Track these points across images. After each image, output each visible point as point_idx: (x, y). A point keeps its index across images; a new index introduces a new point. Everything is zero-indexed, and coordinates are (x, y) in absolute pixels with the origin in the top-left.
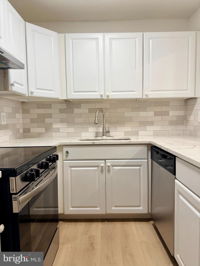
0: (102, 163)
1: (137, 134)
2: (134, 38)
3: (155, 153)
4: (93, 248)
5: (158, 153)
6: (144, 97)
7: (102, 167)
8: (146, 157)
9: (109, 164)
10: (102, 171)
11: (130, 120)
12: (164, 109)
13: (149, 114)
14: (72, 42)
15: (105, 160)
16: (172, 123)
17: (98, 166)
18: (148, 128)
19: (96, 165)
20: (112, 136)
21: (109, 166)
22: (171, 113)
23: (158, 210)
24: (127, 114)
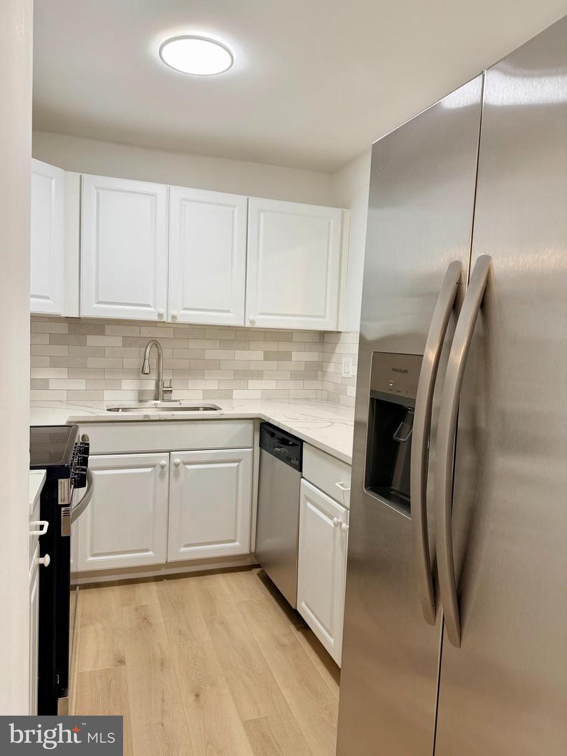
0: (163, 459)
1: (228, 395)
2: (231, 206)
3: (267, 436)
4: (150, 624)
5: (273, 435)
6: (248, 325)
7: (163, 467)
8: (251, 445)
9: (177, 460)
10: (162, 475)
11: (216, 366)
12: (283, 347)
13: (254, 355)
14: (98, 194)
15: (169, 452)
16: (296, 376)
17: (153, 466)
18: (253, 384)
19: (150, 463)
20: (176, 401)
21: (177, 465)
22: (296, 356)
23: (270, 544)
24: (211, 354)
